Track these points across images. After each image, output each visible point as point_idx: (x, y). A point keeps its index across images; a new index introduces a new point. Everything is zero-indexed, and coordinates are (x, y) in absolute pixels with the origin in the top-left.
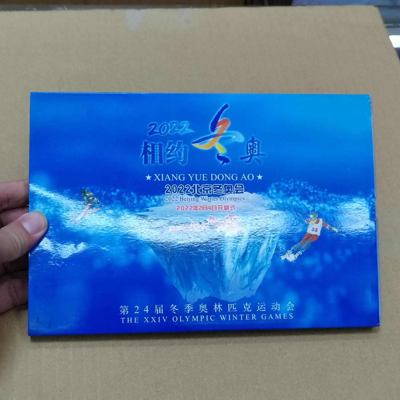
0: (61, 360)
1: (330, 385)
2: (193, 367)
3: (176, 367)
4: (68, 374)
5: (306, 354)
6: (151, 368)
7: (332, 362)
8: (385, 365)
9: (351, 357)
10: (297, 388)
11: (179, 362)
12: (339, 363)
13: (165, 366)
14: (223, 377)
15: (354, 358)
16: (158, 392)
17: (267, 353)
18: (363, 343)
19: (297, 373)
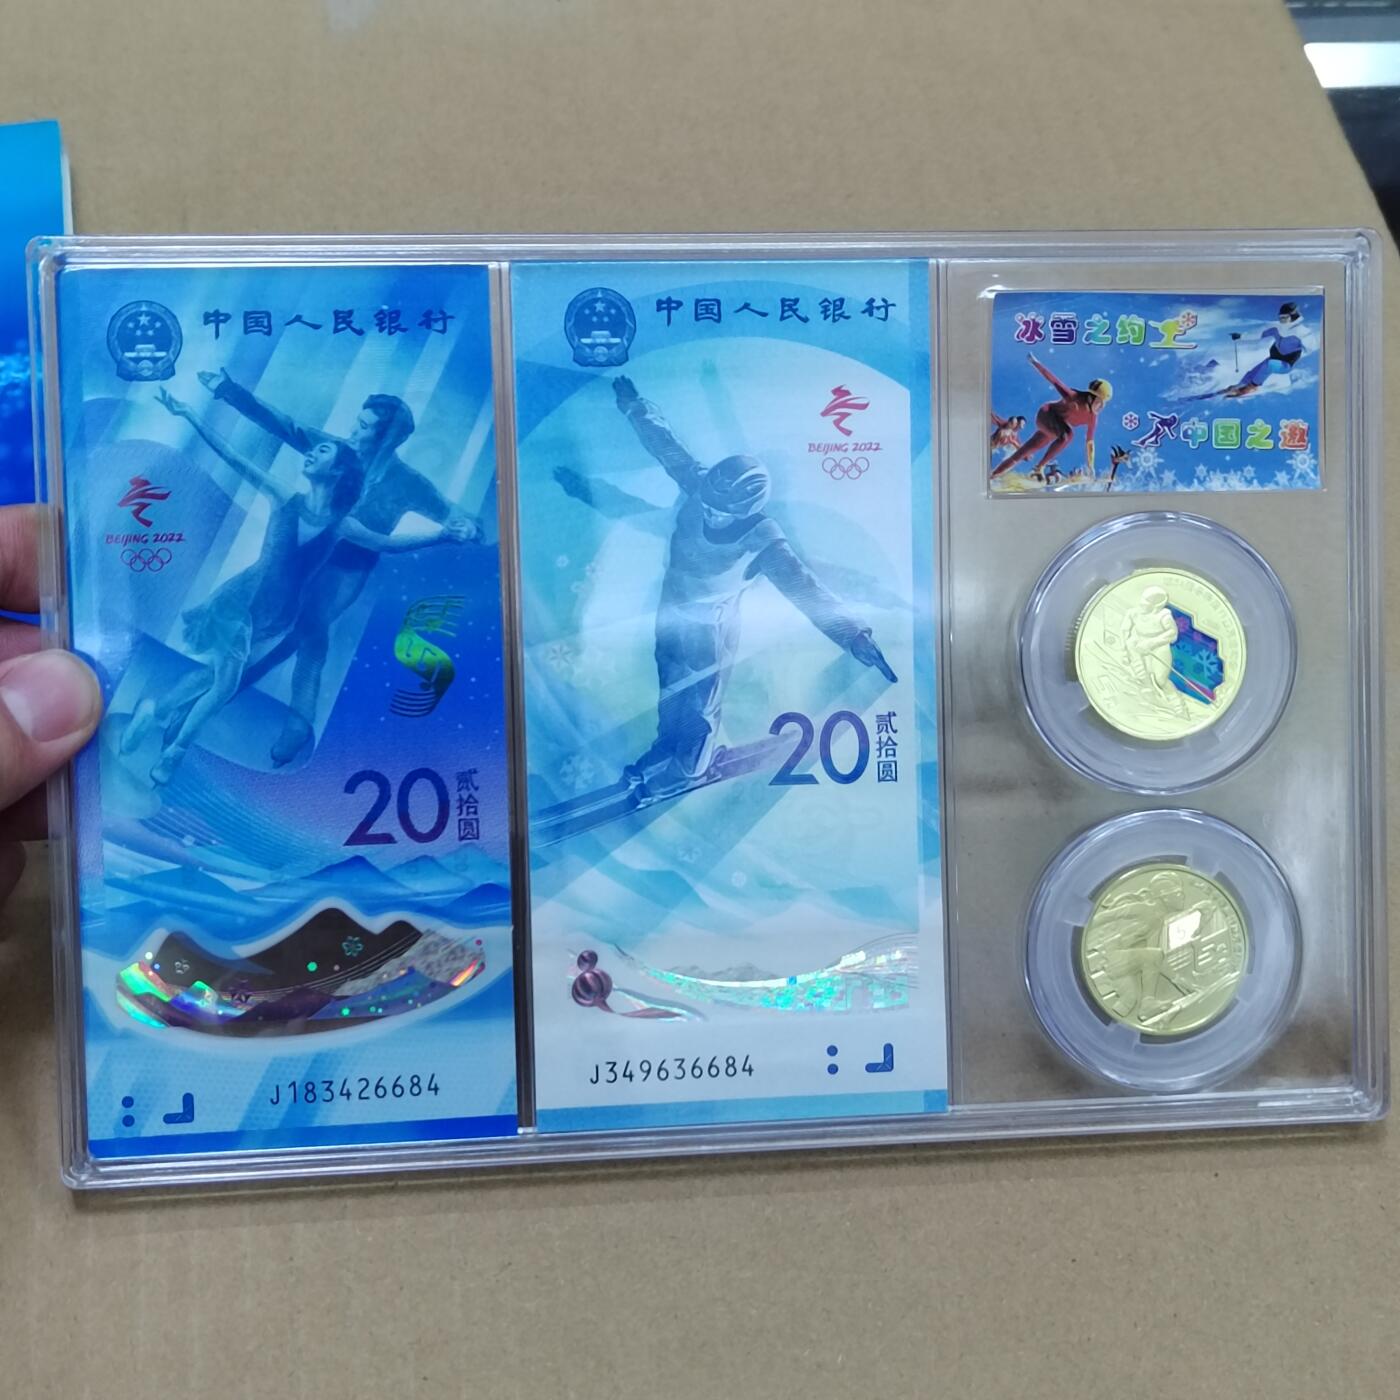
0: (51, 1264)
1: (1089, 1339)
2: (562, 1282)
3: (497, 1281)
4: (75, 1319)
5: (997, 1223)
6: (401, 1288)
7: (1097, 1254)
8: (1297, 1263)
9: (1167, 1231)
10: (962, 1355)
11: (510, 1264)
12: (1120, 1257)
13: (453, 1278)
14: (676, 1317)
15: (1179, 1235)
16: (425, 1379)
17: (848, 1224)
18: (1214, 1179)
19: (961, 1297)
